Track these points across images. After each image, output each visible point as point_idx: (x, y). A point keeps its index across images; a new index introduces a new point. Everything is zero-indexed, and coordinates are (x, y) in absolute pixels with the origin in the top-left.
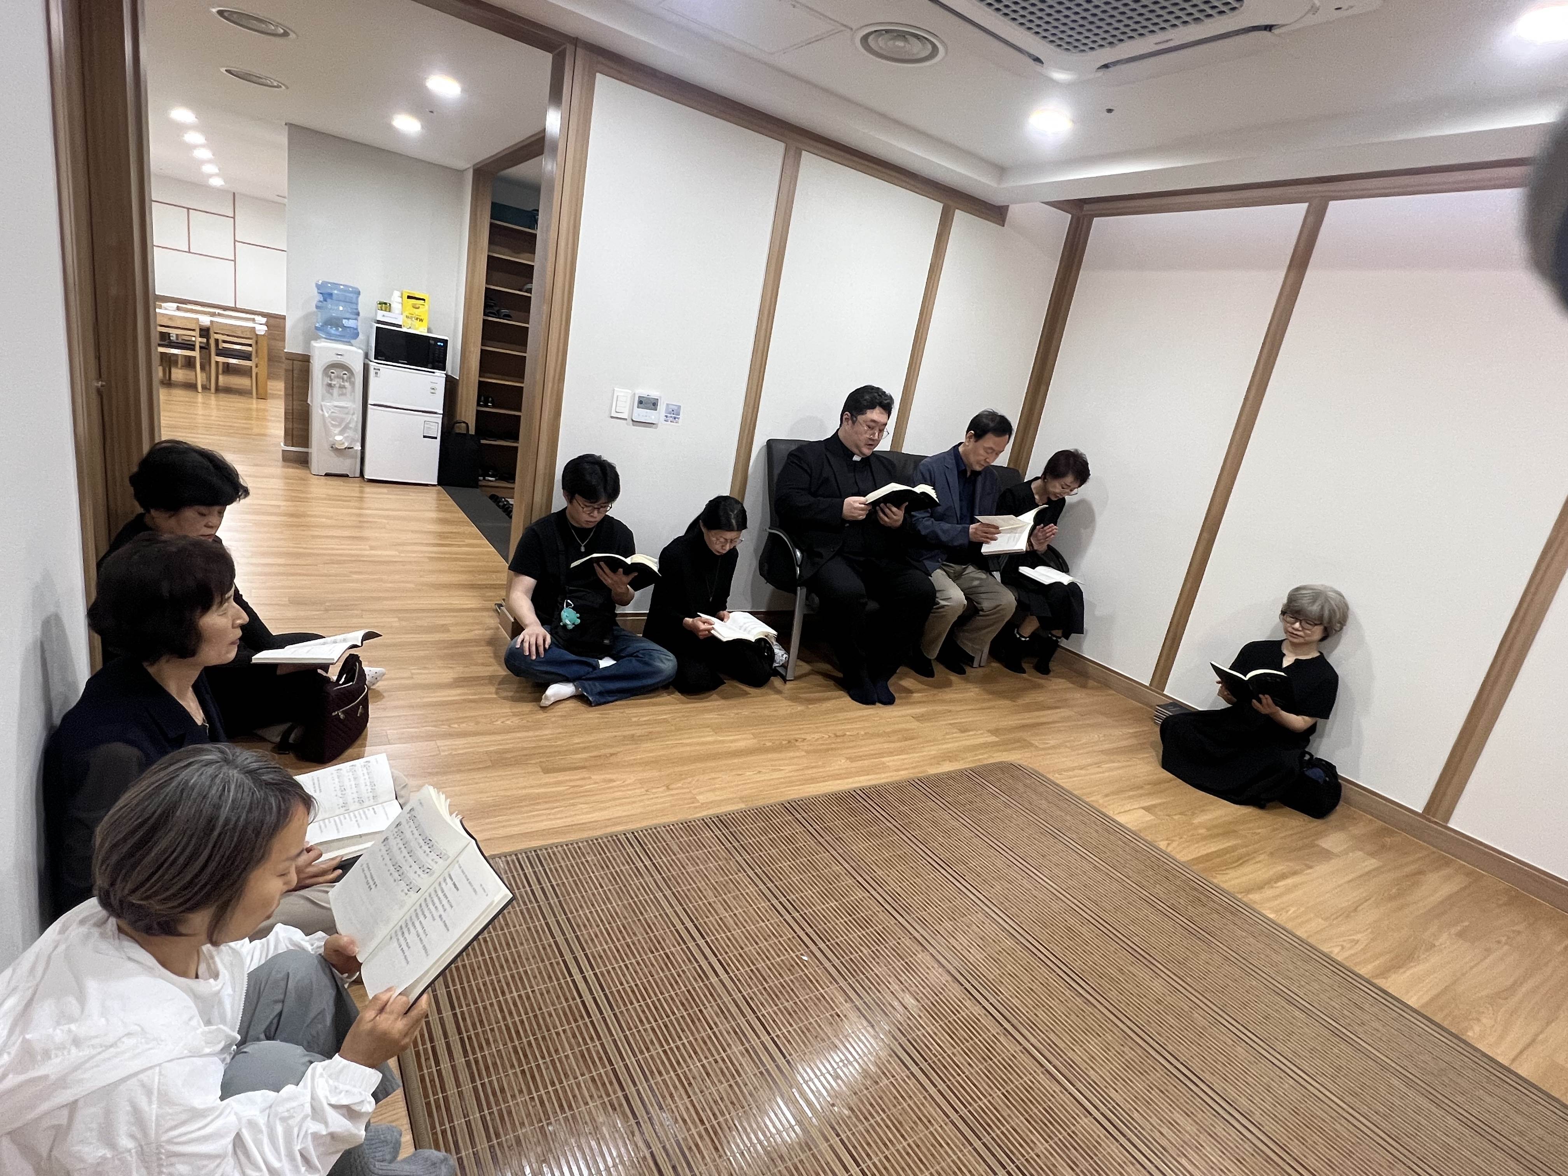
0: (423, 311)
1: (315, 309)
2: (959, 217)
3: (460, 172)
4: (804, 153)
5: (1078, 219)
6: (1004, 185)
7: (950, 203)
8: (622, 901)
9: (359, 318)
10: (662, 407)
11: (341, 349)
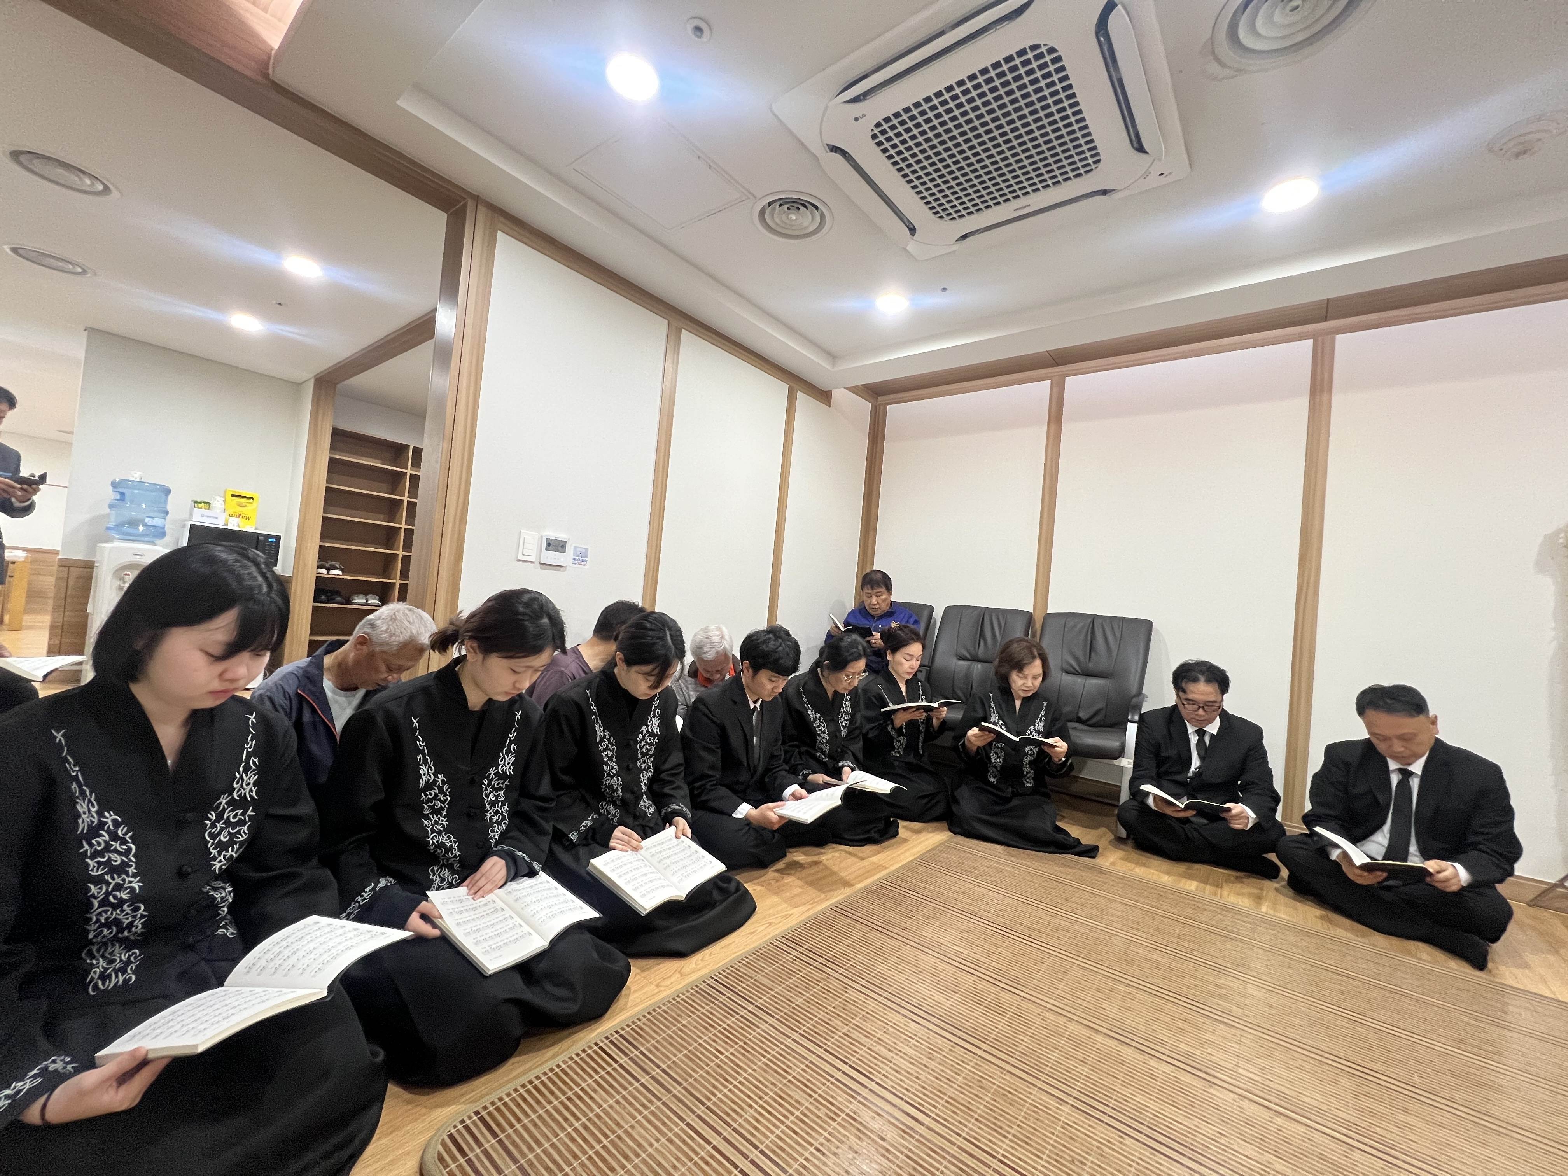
0: (250, 509)
1: (108, 511)
2: (801, 396)
3: (297, 386)
4: (683, 331)
5: (876, 407)
6: (836, 369)
7: (793, 385)
8: (756, 1064)
9: (169, 517)
10: (569, 549)
11: (138, 549)
